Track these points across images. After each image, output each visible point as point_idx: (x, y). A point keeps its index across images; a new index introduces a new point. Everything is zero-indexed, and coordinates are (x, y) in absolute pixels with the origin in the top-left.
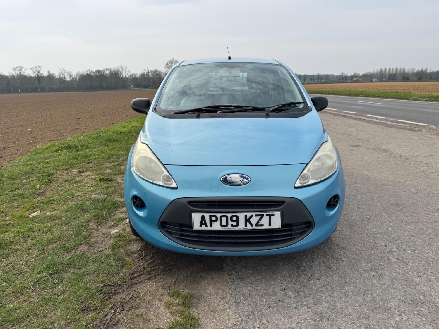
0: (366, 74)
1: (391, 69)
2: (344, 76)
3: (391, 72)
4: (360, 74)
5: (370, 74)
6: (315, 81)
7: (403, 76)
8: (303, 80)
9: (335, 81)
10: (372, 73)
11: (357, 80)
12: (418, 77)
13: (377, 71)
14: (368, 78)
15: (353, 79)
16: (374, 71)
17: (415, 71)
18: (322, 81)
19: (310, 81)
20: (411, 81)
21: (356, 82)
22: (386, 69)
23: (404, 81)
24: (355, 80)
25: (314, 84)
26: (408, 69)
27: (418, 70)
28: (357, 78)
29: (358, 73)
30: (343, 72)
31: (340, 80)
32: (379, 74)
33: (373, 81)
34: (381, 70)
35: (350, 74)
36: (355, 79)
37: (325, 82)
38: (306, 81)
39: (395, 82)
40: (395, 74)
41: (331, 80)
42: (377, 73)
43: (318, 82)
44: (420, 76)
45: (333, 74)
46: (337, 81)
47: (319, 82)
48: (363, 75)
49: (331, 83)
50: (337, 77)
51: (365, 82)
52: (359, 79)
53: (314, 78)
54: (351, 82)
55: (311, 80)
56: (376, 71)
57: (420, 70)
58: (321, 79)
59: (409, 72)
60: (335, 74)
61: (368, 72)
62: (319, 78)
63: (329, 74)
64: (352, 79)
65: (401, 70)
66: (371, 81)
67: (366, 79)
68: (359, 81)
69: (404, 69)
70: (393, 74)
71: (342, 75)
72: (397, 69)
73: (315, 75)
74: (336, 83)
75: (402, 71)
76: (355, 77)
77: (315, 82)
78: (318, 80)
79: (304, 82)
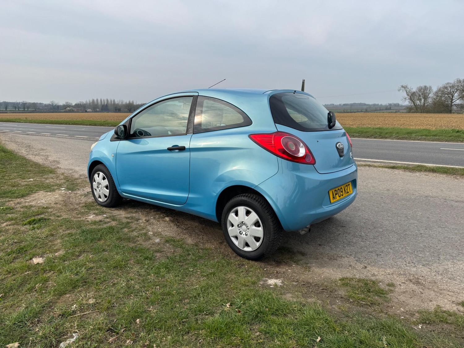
0: (78, 104)
1: (103, 100)
2: (55, 105)
3: (103, 103)
4: (73, 103)
5: (83, 104)
6: (20, 109)
7: (115, 108)
8: (4, 109)
9: (45, 110)
10: (85, 103)
11: (71, 110)
12: (128, 108)
13: (90, 101)
14: (81, 108)
15: (67, 109)
16: (87, 101)
17: (124, 103)
18: (29, 110)
19: (14, 109)
20: (123, 112)
21: (70, 111)
22: (97, 100)
23: (117, 112)
24: (68, 110)
25: (19, 113)
26: (118, 101)
27: (126, 102)
28: (71, 108)
29: (70, 102)
30: (53, 101)
31: (51, 109)
32: (91, 104)
33: (88, 111)
34: (93, 100)
35: (61, 103)
36: (68, 108)
37: (34, 111)
38: (8, 109)
39: (109, 112)
40: (107, 105)
41: (40, 109)
42: (90, 104)
43: (24, 110)
44: (130, 108)
45: (41, 103)
46: (47, 110)
47: (26, 111)
48: (76, 104)
49: (42, 112)
50: (46, 105)
51: (79, 112)
52: (73, 109)
53: (18, 106)
54: (64, 112)
55: (16, 108)
56: (88, 102)
57: (128, 102)
58: (28, 108)
59: (118, 104)
60: (43, 103)
61: (80, 102)
62: (25, 107)
63: (36, 102)
64: (65, 109)
65: (111, 101)
66: (86, 112)
67: (80, 109)
68: (74, 111)
69: (114, 101)
70: (105, 105)
71: (53, 105)
72: (107, 100)
73: (19, 103)
74: (48, 112)
75: (113, 103)
76: (68, 107)
77: (20, 111)
78: (24, 108)
79: (6, 110)
